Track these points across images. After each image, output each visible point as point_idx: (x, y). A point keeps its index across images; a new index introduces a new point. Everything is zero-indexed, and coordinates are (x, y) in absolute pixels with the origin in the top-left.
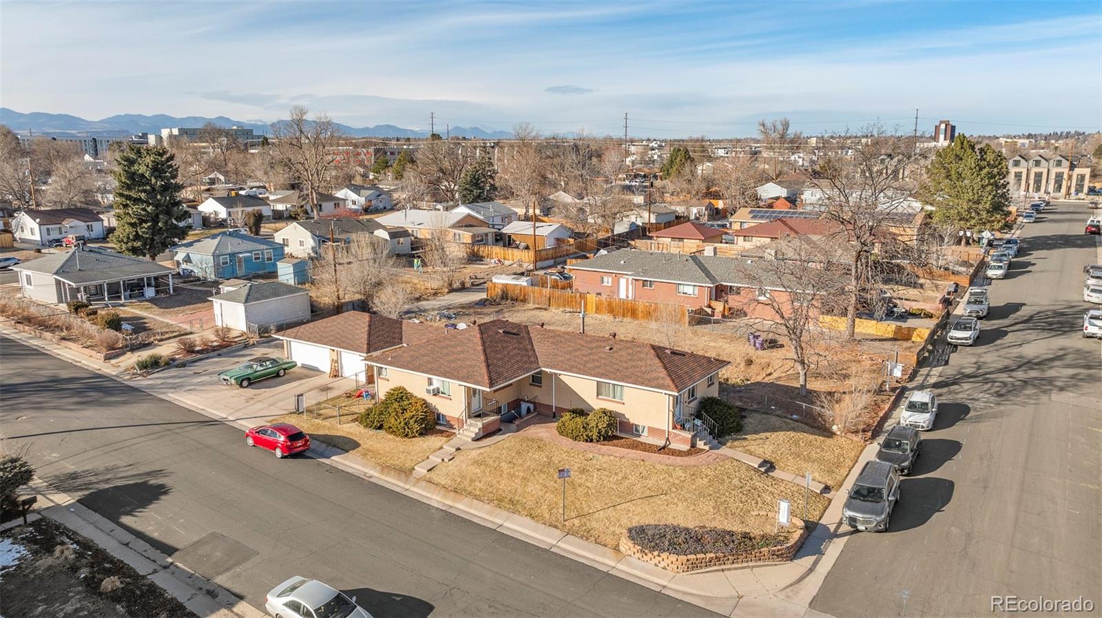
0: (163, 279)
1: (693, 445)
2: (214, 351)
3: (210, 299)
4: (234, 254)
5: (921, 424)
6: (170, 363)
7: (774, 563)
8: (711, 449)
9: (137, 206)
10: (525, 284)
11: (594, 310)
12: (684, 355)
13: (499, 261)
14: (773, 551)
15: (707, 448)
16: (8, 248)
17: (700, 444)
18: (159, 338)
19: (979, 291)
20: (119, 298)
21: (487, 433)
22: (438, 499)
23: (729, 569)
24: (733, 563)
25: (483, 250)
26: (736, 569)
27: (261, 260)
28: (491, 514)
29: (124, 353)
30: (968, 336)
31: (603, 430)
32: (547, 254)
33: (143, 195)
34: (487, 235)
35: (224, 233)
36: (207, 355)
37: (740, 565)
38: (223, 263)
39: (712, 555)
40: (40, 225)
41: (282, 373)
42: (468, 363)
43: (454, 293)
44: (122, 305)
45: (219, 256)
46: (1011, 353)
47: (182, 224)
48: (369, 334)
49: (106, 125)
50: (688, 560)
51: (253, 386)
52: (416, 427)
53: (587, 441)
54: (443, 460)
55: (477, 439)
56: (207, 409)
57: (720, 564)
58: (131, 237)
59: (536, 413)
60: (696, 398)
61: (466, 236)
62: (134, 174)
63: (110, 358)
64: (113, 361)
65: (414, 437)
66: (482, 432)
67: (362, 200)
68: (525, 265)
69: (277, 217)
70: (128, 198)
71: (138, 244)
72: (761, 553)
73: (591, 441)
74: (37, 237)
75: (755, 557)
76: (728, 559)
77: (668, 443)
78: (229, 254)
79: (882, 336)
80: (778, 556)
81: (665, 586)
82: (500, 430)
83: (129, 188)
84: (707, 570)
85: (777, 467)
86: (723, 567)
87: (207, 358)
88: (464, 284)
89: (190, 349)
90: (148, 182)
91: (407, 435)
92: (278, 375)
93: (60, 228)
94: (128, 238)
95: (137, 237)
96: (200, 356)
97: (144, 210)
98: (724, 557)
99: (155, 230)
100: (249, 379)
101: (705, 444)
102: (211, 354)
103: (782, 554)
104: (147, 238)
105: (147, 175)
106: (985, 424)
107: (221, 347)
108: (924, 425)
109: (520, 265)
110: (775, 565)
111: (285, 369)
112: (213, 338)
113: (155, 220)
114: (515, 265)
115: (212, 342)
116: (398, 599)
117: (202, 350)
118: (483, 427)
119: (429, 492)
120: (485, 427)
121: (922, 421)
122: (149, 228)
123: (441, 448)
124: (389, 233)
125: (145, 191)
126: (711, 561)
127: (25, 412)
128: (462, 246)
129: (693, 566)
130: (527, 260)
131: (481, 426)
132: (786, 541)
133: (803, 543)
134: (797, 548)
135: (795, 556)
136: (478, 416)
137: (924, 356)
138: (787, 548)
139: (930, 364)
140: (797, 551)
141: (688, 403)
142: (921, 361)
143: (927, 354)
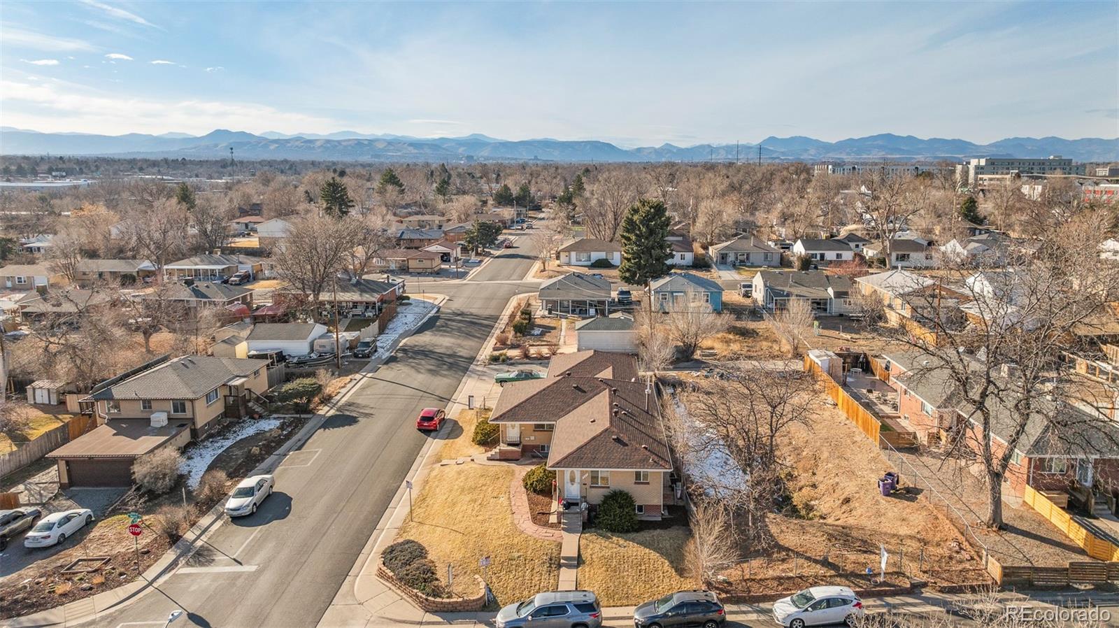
1: (560, 522)
2: (539, 359)
6: (505, 361)
7: (416, 605)
8: (563, 529)
11: (841, 405)
14: (419, 596)
15: (561, 527)
20: (568, 312)
23: (393, 591)
25: (908, 324)
29: (503, 349)
35: (680, 275)
37: (400, 593)
44: (566, 318)
49: (993, 149)
50: (380, 569)
54: (456, 463)
55: (492, 459)
56: (461, 393)
60: (609, 487)
63: (493, 350)
64: (495, 352)
66: (498, 455)
72: (412, 591)
73: (528, 488)
75: (409, 593)
78: (669, 292)
82: (518, 460)
85: (579, 568)
89: (526, 356)
96: (528, 361)
100: (506, 382)
102: (536, 362)
107: (547, 358)
110: (414, 607)
112: (546, 351)
116: (287, 508)
117: (534, 357)
120: (504, 452)
128: (898, 316)
132: (443, 598)
133: (460, 611)
134: (445, 609)
135: (434, 612)
136: (510, 445)
137: (1068, 585)
138: (427, 600)
139: (1043, 596)
140: (444, 611)
141: (591, 487)
142: (1037, 586)
143: (1092, 587)
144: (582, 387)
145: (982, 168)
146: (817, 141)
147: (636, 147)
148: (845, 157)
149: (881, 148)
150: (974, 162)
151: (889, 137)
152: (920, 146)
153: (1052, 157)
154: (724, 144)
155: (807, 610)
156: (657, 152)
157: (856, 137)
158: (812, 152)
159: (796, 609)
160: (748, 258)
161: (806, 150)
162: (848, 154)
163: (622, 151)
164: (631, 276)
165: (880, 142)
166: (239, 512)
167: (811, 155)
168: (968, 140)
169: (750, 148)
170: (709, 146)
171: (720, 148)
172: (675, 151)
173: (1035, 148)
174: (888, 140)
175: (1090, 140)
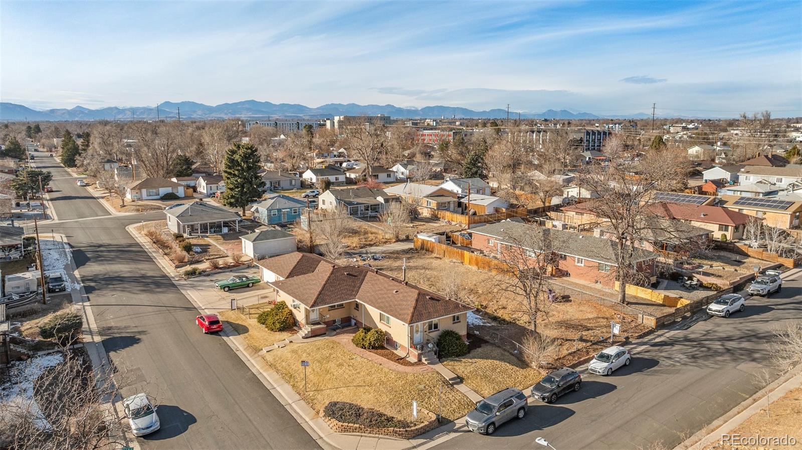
0: (231, 223)
1: (420, 360)
2: (229, 268)
3: (240, 237)
4: (280, 209)
5: (598, 370)
6: (202, 273)
7: (396, 438)
8: (428, 363)
9: (233, 179)
10: (434, 241)
11: (468, 262)
12: (438, 300)
13: (449, 222)
14: (397, 431)
15: (426, 363)
16: (190, 197)
17: (423, 360)
18: (207, 258)
19: (773, 273)
20: (207, 232)
21: (314, 334)
22: (258, 368)
23: (366, 436)
24: (370, 433)
25: (441, 214)
26: (370, 437)
27: (297, 213)
28: (275, 381)
29: (186, 265)
30: (721, 309)
31: (373, 343)
32: (480, 219)
33: (236, 172)
34: (449, 203)
35: (279, 196)
36: (224, 271)
37: (374, 435)
38: (273, 215)
39: (358, 426)
40: (207, 184)
41: (251, 285)
42: (312, 291)
43: (399, 243)
44: (207, 237)
45: (270, 210)
46: (749, 326)
47: (260, 189)
48: (294, 268)
49: (320, 111)
50: (342, 426)
51: (231, 291)
52: (278, 326)
53: (362, 348)
54: (279, 347)
55: (304, 338)
56: (198, 302)
57: (362, 432)
58: (230, 196)
59: (355, 327)
60: (439, 330)
61: (433, 204)
62: (233, 159)
63: (178, 268)
64: (179, 269)
65: (276, 331)
66: (310, 334)
67: (407, 172)
68: (463, 226)
69: (348, 182)
70: (230, 173)
71: (233, 200)
72: (388, 430)
73: (365, 348)
74: (205, 192)
75: (384, 432)
76: (367, 430)
77: (408, 356)
78: (278, 209)
79: (655, 302)
80: (399, 435)
81: (322, 438)
82: (325, 334)
83: (230, 168)
84: (353, 434)
85: (464, 382)
86: (362, 434)
87: (224, 272)
88: (408, 237)
89: (216, 267)
90: (239, 165)
91: (273, 330)
92: (248, 286)
93: (217, 186)
94: (228, 197)
95: (232, 197)
96: (220, 270)
97: (236, 181)
98: (365, 428)
99: (242, 193)
100: (229, 287)
101: (426, 360)
102: (227, 270)
103: (402, 434)
104: (238, 197)
105: (239, 161)
106: (656, 377)
107: (234, 266)
108: (600, 371)
109: (460, 226)
110: (395, 440)
111: (253, 283)
112: (231, 261)
113: (243, 187)
114: (458, 225)
115: (231, 263)
116: (185, 414)
117: (223, 267)
118: (311, 331)
119: (257, 363)
120: (312, 331)
121: (599, 368)
122: (239, 191)
123: (285, 340)
124: (384, 199)
125: (238, 170)
126: (356, 429)
127: (118, 292)
128: (429, 209)
129: (345, 430)
130: (464, 222)
131: (310, 330)
132: (411, 427)
133: (428, 431)
134: (419, 433)
135: (414, 438)
136: (314, 324)
137: (674, 321)
138: (406, 431)
139: (672, 328)
140: (418, 435)
141: (429, 332)
142: (667, 324)
143: (681, 319)
144: (351, 273)
145: (342, 122)
146: (202, 105)
147: (49, 109)
148: (223, 116)
149: (249, 110)
150: (336, 119)
151: (253, 102)
152: (275, 109)
153: (379, 115)
154: (128, 106)
155: (612, 362)
156: (70, 112)
157: (230, 103)
158: (200, 112)
159: (608, 364)
160: (279, 185)
161: (195, 112)
162: (226, 114)
163: (35, 112)
164: (235, 201)
165: (247, 106)
166: (152, 429)
167: (199, 115)
168: (304, 105)
169: (151, 110)
170: (116, 108)
171: (126, 110)
172: (86, 112)
173: (344, 110)
174: (252, 105)
175: (373, 106)
